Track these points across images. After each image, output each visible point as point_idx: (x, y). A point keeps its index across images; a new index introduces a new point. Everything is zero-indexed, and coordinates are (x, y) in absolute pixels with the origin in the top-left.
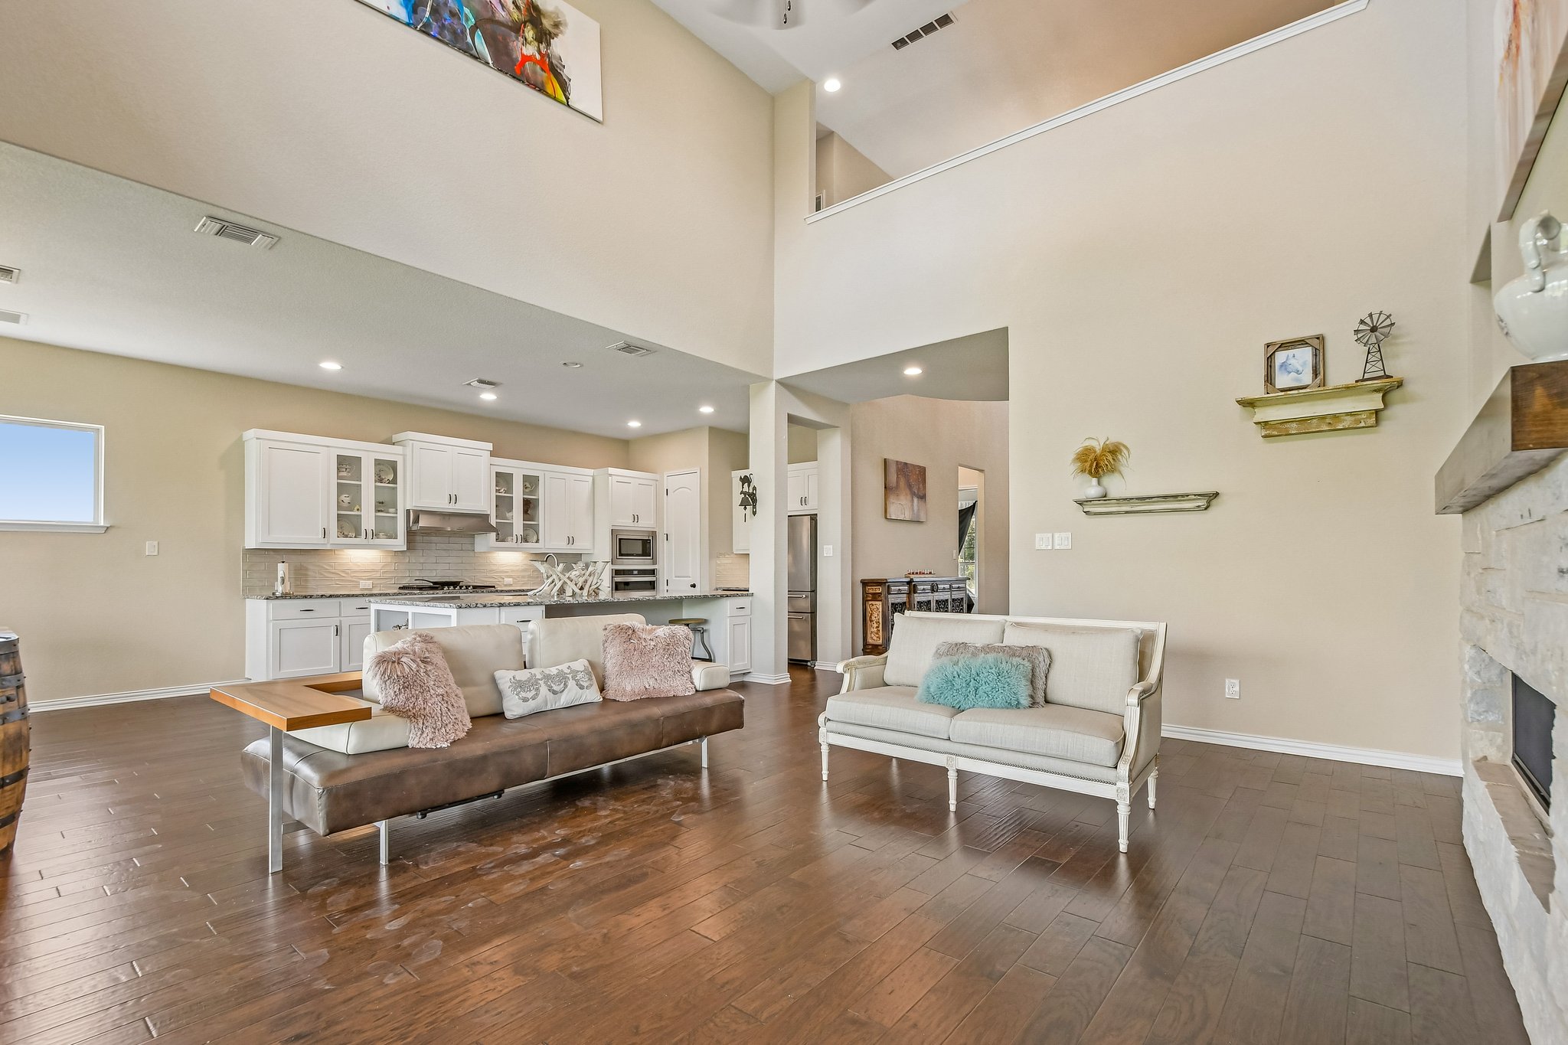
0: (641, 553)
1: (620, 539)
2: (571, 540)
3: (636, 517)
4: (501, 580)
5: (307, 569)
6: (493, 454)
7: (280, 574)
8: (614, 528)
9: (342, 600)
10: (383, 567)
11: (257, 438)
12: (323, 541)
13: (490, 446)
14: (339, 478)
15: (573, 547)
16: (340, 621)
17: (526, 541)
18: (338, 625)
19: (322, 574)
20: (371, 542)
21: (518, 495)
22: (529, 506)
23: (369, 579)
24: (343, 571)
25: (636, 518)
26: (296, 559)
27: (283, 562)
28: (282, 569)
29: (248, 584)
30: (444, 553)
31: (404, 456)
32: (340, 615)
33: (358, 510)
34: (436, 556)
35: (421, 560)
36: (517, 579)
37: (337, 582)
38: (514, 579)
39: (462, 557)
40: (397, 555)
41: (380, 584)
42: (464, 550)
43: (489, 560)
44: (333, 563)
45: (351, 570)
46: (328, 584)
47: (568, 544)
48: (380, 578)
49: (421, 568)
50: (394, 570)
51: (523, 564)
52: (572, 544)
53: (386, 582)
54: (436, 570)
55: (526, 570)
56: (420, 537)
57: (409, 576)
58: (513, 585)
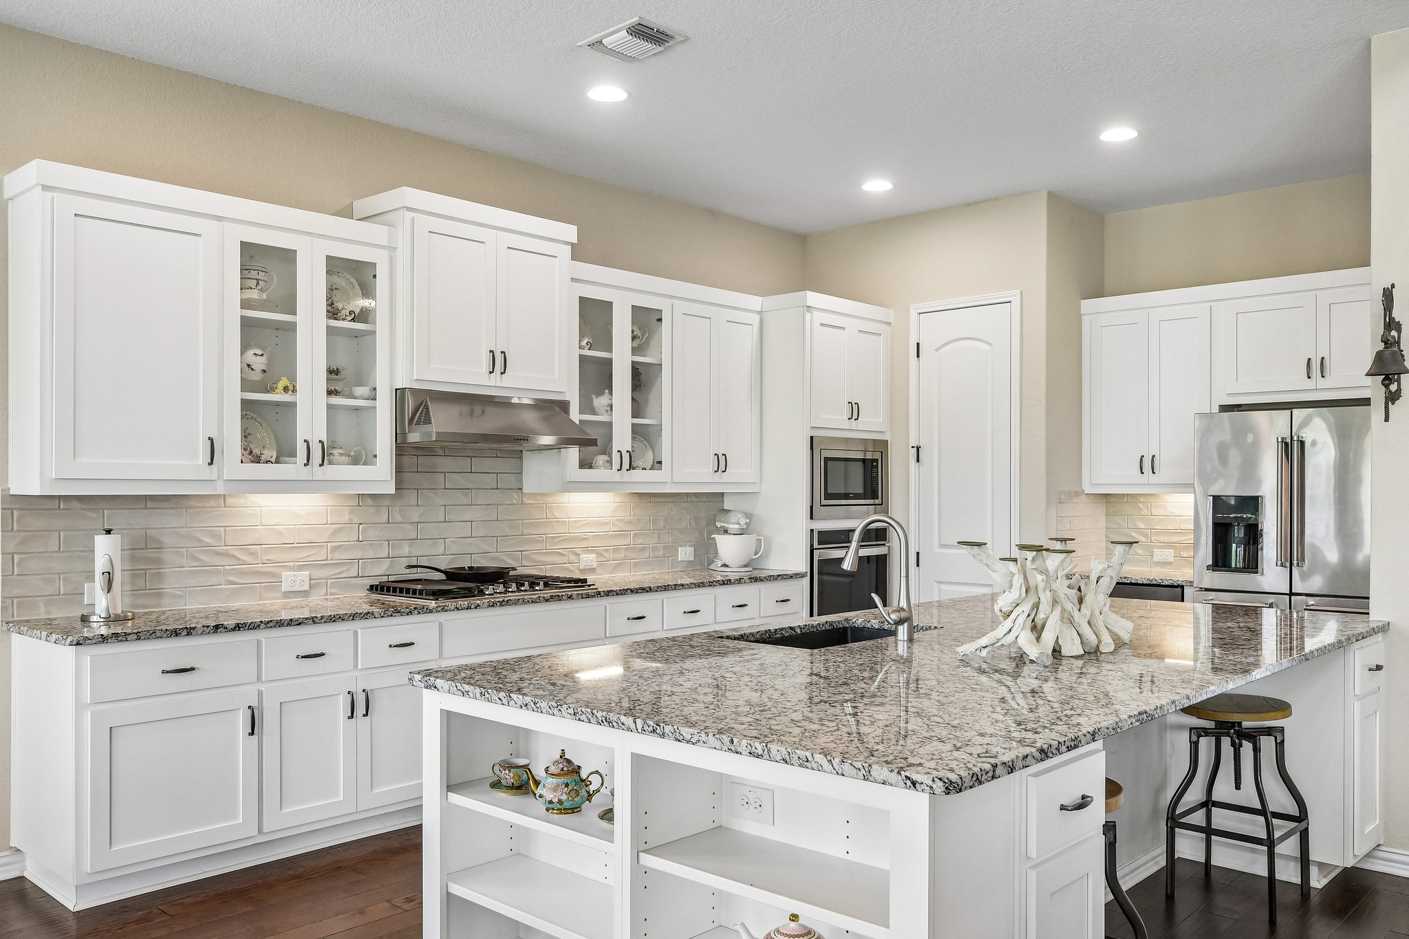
0: (860, 491)
1: (826, 459)
2: (721, 463)
3: (855, 407)
4: (573, 558)
5: (160, 547)
6: (578, 253)
7: (100, 565)
8: (816, 433)
9: (263, 635)
10: (335, 532)
11: (46, 188)
12: (207, 473)
13: (570, 232)
14: (245, 304)
15: (725, 477)
16: (260, 693)
17: (635, 467)
18: (255, 704)
19: (196, 559)
20: (319, 473)
21: (622, 358)
22: (642, 378)
23: (301, 568)
24: (243, 548)
25: (855, 411)
26: (139, 519)
27: (109, 532)
28: (105, 549)
29: (16, 591)
30: (460, 497)
31: (392, 249)
32: (259, 679)
33: (286, 389)
34: (445, 506)
35: (415, 515)
36: (606, 554)
37: (231, 578)
38: (599, 554)
39: (498, 505)
40: (372, 506)
41: (327, 579)
42: (501, 489)
43: (557, 515)
44: (222, 528)
45: (262, 546)
46: (210, 584)
47: (715, 472)
48: (325, 564)
49: (415, 537)
50: (357, 542)
51: (617, 520)
52: (723, 472)
53: (339, 573)
54: (445, 539)
55: (621, 534)
56: (412, 458)
57: (389, 557)
58: (597, 570)
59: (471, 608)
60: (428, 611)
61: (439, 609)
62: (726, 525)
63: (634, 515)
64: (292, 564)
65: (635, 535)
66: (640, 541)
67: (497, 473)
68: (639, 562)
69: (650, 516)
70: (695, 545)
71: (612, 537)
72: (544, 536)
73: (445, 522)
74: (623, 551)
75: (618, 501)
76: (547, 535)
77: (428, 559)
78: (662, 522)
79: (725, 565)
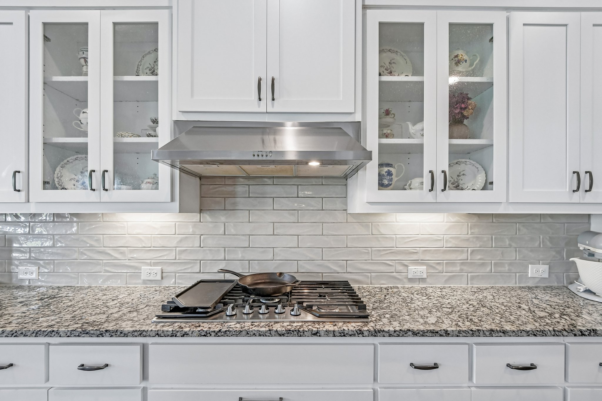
2: (583, 182)
4: (400, 268)
10: (181, 241)
15: (589, 198)
17: (457, 187)
19: (84, 255)
23: (156, 264)
24: (116, 248)
31: (172, 8)
34: (274, 223)
35: (247, 229)
36: (437, 267)
37: (107, 268)
38: (429, 266)
39: (323, 223)
40: (211, 222)
41: (175, 273)
42: (327, 210)
43: (383, 231)
44: (101, 236)
45: (129, 248)
46: (92, 271)
47: (574, 191)
48: (174, 263)
49: (247, 246)
50: (200, 248)
51: (451, 238)
52: (586, 191)
53: (185, 269)
54: (274, 248)
55: (456, 250)
56: (244, 187)
57: (225, 260)
58: (428, 280)
59: (176, 336)
60: (122, 335)
61: (136, 334)
62: (592, 249)
63: (472, 233)
64: (149, 261)
65: (472, 252)
66: (479, 257)
67: (322, 198)
68: (478, 276)
69: (492, 235)
70: (550, 263)
71: (445, 252)
72: (370, 249)
73: (274, 235)
74: (458, 265)
75: (453, 220)
76: (373, 249)
77: (258, 263)
78: (507, 240)
79: (588, 291)
